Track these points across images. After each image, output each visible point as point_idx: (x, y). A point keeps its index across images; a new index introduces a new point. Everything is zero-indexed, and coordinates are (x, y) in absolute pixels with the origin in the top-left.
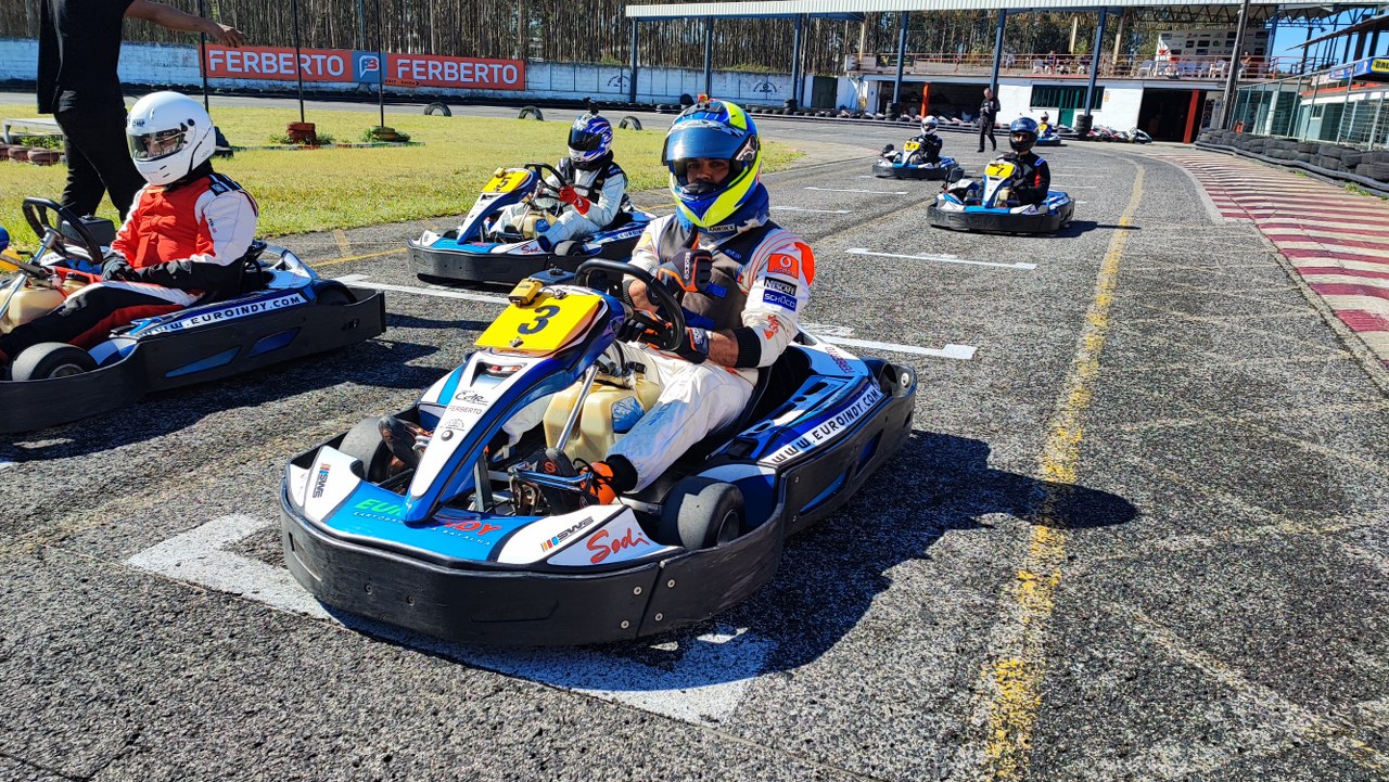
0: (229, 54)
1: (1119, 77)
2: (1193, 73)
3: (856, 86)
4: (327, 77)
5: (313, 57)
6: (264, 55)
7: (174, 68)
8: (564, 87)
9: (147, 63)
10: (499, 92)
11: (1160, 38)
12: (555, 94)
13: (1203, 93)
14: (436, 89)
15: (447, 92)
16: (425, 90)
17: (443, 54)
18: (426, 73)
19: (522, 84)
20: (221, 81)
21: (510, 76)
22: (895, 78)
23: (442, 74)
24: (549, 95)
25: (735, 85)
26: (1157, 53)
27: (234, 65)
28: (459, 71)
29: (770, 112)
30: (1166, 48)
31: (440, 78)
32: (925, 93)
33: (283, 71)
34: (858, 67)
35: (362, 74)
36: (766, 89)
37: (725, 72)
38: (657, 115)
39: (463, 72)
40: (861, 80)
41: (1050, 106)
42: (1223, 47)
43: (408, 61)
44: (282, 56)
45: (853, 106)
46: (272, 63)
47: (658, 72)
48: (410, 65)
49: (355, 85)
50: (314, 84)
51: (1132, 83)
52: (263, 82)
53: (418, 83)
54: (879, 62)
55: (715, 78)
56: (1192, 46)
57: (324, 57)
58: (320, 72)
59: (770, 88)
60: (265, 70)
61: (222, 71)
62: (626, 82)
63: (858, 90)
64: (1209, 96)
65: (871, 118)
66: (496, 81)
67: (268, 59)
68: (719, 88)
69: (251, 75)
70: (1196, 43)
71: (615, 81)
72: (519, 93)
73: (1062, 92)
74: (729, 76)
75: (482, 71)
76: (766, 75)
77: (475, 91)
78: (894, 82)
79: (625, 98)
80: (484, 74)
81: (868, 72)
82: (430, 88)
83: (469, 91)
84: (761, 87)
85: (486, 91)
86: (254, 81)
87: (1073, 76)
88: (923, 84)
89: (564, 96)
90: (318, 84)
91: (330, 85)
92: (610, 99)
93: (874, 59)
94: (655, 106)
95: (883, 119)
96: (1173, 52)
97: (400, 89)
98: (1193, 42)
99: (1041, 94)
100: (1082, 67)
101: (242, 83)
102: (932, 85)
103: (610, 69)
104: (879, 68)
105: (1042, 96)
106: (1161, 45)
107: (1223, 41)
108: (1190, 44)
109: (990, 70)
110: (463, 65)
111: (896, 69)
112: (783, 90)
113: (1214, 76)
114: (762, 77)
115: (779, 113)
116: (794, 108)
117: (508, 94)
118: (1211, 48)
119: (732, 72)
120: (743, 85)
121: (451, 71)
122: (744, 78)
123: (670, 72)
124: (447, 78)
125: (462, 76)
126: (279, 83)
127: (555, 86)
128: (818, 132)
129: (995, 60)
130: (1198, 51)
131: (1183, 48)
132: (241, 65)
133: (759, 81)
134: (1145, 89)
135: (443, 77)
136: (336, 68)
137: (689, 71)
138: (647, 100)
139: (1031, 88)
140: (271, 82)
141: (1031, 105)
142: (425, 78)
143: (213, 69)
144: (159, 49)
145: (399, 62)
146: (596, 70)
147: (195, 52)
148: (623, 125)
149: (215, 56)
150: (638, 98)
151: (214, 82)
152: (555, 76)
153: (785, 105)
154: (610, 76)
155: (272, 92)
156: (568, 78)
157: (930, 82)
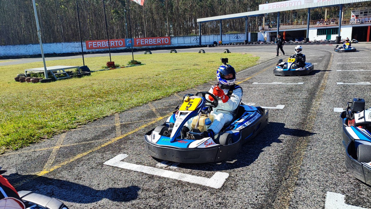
0: (93, 43)
1: (344, 24)
2: (367, 21)
3: (263, 34)
4: (119, 46)
5: (115, 41)
6: (102, 42)
8: (181, 43)
9: (73, 47)
10: (164, 46)
11: (352, 12)
12: (179, 45)
14: (147, 47)
15: (150, 47)
16: (144, 47)
17: (148, 37)
19: (170, 43)
20: (92, 50)
21: (167, 41)
22: (277, 31)
23: (148, 42)
24: (177, 45)
25: (229, 37)
26: (351, 16)
27: (95, 46)
28: (153, 41)
29: (240, 44)
30: (354, 15)
31: (148, 44)
32: (284, 34)
34: (263, 29)
35: (128, 45)
36: (237, 38)
37: (225, 34)
38: (208, 48)
39: (154, 41)
40: (264, 33)
41: (323, 34)
43: (139, 40)
45: (263, 40)
46: (105, 44)
47: (207, 36)
48: (140, 41)
49: (126, 48)
50: (115, 48)
51: (349, 26)
52: (103, 49)
53: (142, 45)
54: (269, 27)
55: (223, 36)
56: (362, 14)
57: (118, 41)
58: (117, 45)
59: (239, 37)
60: (103, 46)
62: (198, 40)
65: (271, 43)
67: (104, 43)
68: (224, 39)
69: (99, 48)
71: (195, 40)
72: (169, 45)
73: (327, 30)
74: (227, 35)
75: (159, 40)
76: (237, 34)
77: (157, 46)
78: (276, 32)
79: (198, 44)
81: (266, 30)
82: (146, 47)
83: (156, 46)
85: (160, 46)
86: (100, 49)
87: (329, 25)
88: (283, 32)
89: (181, 45)
91: (120, 48)
92: (194, 45)
93: (268, 26)
94: (207, 45)
95: (274, 43)
96: (356, 16)
97: (137, 47)
98: (362, 12)
99: (320, 31)
100: (332, 22)
101: (97, 50)
102: (286, 32)
103: (194, 37)
104: (270, 29)
105: (320, 32)
106: (352, 14)
108: (361, 13)
109: (307, 26)
110: (154, 39)
111: (277, 28)
112: (242, 37)
114: (236, 35)
115: (243, 44)
116: (247, 42)
117: (166, 46)
118: (368, 13)
120: (231, 37)
121: (151, 41)
122: (231, 35)
123: (210, 36)
125: (154, 42)
126: (107, 49)
127: (179, 43)
128: (256, 49)
129: (308, 23)
130: (364, 15)
131: (359, 14)
132: (97, 45)
133: (235, 36)
134: (353, 27)
135: (149, 43)
136: (121, 44)
137: (215, 35)
138: (204, 44)
139: (317, 30)
141: (317, 35)
142: (144, 44)
143: (90, 47)
144: (76, 43)
145: (137, 40)
146: (190, 37)
147: (85, 43)
148: (200, 52)
149: (90, 44)
150: (202, 44)
151: (90, 50)
152: (179, 40)
153: (244, 42)
154: (194, 39)
155: (105, 52)
156: (182, 40)
157: (285, 31)
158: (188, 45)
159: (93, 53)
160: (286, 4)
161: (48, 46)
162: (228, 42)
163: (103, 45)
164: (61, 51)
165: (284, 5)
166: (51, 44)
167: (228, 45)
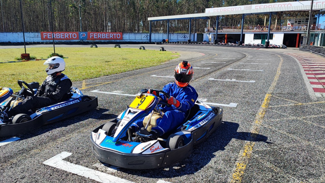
0: (48, 34)
1: (277, 31)
2: (297, 29)
3: (208, 35)
5: (69, 34)
6: (57, 34)
7: (34, 38)
8: (133, 39)
9: (28, 37)
10: (116, 40)
11: (288, 20)
12: (130, 40)
13: (300, 34)
14: (100, 40)
15: (103, 41)
18: (97, 37)
19: (122, 38)
21: (119, 36)
23: (101, 36)
24: (128, 41)
25: (177, 36)
26: (288, 24)
27: (49, 37)
30: (290, 23)
31: (101, 38)
32: (226, 37)
33: (61, 38)
34: (208, 31)
35: (81, 38)
36: (185, 37)
37: (174, 33)
39: (107, 36)
40: (209, 34)
41: (259, 39)
42: (305, 22)
43: (93, 34)
44: (61, 34)
45: (208, 41)
46: (59, 36)
47: (156, 34)
49: (79, 40)
51: (281, 32)
53: (95, 39)
55: (172, 35)
56: (297, 22)
57: (72, 34)
58: (71, 38)
59: (186, 37)
61: (46, 38)
62: (148, 37)
63: (209, 36)
64: (302, 35)
65: (213, 44)
66: (115, 38)
68: (172, 37)
70: (298, 22)
71: (146, 37)
72: (121, 41)
73: (262, 35)
76: (185, 33)
77: (110, 40)
79: (148, 41)
80: (112, 36)
81: (211, 32)
82: (98, 40)
83: (108, 40)
84: (183, 37)
85: (112, 40)
86: (54, 40)
88: (225, 34)
89: (133, 41)
90: (70, 40)
91: (73, 40)
92: (144, 41)
93: (213, 28)
94: (155, 43)
96: (291, 24)
97: (91, 41)
98: (297, 21)
99: (256, 36)
101: (51, 41)
103: (144, 34)
104: (214, 31)
106: (288, 22)
107: (305, 21)
108: (296, 22)
110: (106, 34)
113: (303, 30)
115: (186, 43)
116: (190, 42)
117: (118, 41)
118: (301, 23)
119: (176, 33)
120: (179, 36)
121: (104, 36)
122: (179, 35)
123: (160, 34)
124: (103, 38)
125: (106, 37)
126: (61, 40)
129: (242, 28)
130: (298, 24)
131: (294, 23)
132: (51, 37)
133: (183, 35)
134: (284, 34)
136: (75, 36)
138: (154, 41)
139: (253, 34)
140: (58, 40)
141: (254, 39)
142: (97, 38)
143: (44, 38)
144: (31, 33)
145: (91, 34)
146: (140, 34)
147: (40, 34)
148: (140, 49)
149: (45, 35)
150: (152, 41)
151: (45, 41)
152: (130, 36)
153: (188, 41)
154: (144, 36)
155: (58, 43)
156: (134, 36)
157: (227, 34)
158: (139, 41)
159: (47, 43)
160: (229, 9)
161: (5, 35)
162: (176, 41)
163: (57, 37)
164: (17, 41)
165: (227, 11)
166: (8, 34)
167: (176, 43)
